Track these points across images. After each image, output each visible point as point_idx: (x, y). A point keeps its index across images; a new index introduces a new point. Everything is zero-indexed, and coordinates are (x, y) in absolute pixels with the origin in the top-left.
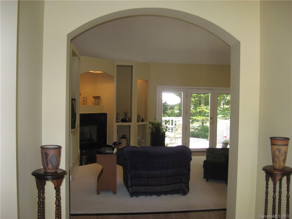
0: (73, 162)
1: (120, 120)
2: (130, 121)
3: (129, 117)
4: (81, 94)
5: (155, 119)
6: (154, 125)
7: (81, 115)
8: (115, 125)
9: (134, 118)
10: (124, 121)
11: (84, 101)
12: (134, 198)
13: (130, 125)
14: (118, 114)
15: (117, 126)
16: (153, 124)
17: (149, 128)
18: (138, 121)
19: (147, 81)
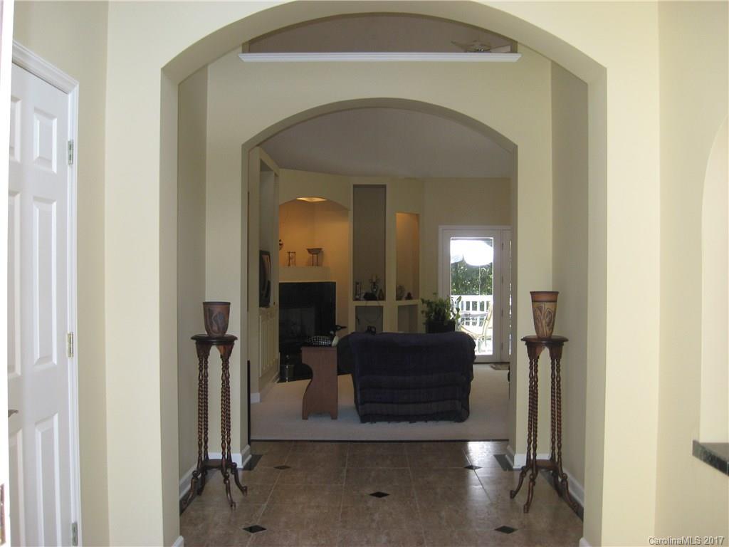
0: (262, 369)
1: (363, 295)
2: (382, 298)
3: (381, 290)
4: (284, 246)
5: (436, 294)
6: (431, 307)
7: (281, 285)
8: (352, 304)
9: (391, 292)
10: (369, 297)
11: (290, 258)
12: (367, 424)
13: (381, 305)
14: (357, 283)
15: (356, 307)
16: (429, 304)
17: (423, 312)
18: (399, 298)
19: (417, 216)
